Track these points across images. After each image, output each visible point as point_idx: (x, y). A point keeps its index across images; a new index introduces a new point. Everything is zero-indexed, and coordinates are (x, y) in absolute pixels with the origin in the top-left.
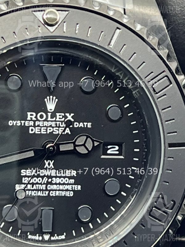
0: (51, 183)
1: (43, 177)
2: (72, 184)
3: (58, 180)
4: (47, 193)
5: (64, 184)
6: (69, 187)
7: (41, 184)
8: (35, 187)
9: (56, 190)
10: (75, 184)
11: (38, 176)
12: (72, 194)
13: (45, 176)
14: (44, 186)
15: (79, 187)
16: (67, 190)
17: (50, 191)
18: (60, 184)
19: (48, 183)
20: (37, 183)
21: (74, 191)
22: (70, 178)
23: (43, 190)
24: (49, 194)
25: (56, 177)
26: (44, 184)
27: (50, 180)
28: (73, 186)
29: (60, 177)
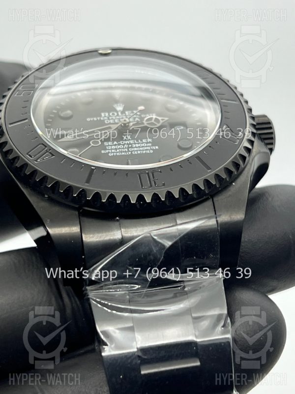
0: (132, 147)
1: (124, 145)
2: (150, 146)
3: (137, 145)
4: (130, 153)
5: (143, 147)
6: (149, 148)
7: (123, 148)
8: (118, 151)
9: (137, 151)
10: (152, 146)
11: (119, 144)
12: (152, 151)
13: (125, 144)
14: (126, 150)
15: (157, 147)
16: (147, 150)
17: (132, 151)
18: (139, 147)
19: (128, 148)
20: (119, 148)
21: (153, 150)
22: (147, 143)
23: (125, 151)
24: (131, 153)
25: (135, 144)
26: (126, 148)
27: (130, 146)
28: (152, 147)
29: (138, 144)
